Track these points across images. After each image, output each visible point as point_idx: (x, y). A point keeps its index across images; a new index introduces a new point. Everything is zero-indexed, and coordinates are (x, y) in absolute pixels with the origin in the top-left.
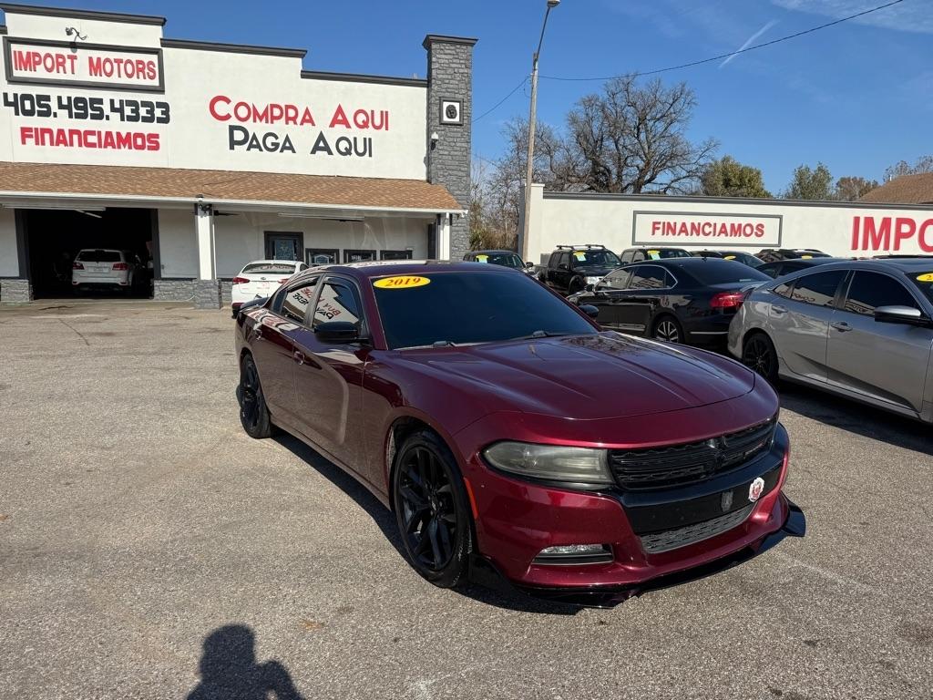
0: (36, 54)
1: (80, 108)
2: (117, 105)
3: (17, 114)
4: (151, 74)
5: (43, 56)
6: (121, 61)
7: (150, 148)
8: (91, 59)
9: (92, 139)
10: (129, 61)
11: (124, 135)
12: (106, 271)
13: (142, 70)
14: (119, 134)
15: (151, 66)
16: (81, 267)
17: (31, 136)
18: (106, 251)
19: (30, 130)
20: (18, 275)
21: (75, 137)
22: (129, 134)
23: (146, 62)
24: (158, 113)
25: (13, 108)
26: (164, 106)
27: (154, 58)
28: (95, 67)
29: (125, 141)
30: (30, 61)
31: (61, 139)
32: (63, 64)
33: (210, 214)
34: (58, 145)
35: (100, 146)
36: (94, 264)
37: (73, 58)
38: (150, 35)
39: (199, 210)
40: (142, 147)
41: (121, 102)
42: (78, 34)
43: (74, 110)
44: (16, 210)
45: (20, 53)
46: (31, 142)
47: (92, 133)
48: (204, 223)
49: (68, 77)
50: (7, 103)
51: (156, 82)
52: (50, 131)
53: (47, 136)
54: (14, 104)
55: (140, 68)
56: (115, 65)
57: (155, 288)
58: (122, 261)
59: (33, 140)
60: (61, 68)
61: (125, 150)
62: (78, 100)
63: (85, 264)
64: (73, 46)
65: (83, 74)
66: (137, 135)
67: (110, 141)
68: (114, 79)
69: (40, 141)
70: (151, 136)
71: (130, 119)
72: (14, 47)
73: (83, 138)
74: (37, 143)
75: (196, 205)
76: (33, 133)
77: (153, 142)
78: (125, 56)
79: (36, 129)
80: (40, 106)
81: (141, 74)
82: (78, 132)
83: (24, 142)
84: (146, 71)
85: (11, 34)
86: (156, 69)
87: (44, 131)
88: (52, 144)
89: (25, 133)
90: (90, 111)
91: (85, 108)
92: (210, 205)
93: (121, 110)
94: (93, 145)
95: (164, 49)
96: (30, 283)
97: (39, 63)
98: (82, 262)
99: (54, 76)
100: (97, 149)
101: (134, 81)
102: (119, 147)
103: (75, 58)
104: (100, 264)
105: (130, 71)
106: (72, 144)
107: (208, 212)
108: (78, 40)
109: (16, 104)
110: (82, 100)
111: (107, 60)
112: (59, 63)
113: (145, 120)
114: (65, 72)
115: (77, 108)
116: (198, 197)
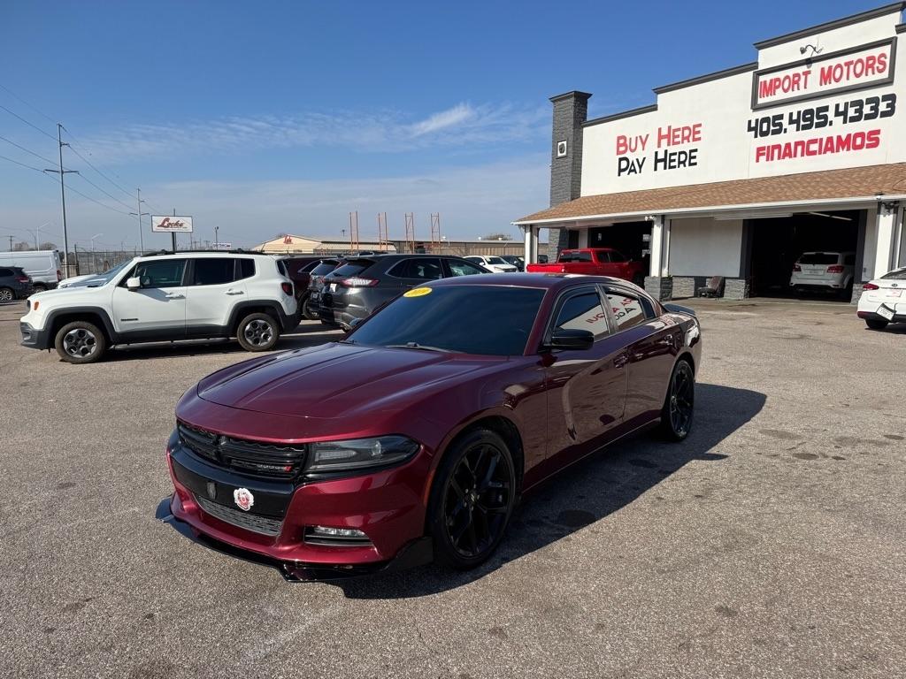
0: (778, 79)
1: (808, 120)
2: (841, 109)
3: (756, 136)
4: (881, 67)
5: (782, 79)
6: (851, 63)
7: (869, 146)
8: (823, 69)
9: (814, 147)
10: (860, 61)
11: (844, 138)
12: (821, 273)
13: (872, 66)
14: (839, 138)
15: (882, 59)
16: (799, 270)
17: (763, 154)
18: (825, 253)
19: (763, 148)
20: (738, 276)
21: (799, 148)
22: (849, 136)
23: (877, 56)
24: (883, 107)
25: (753, 132)
26: (892, 97)
27: (887, 49)
28: (826, 77)
29: (845, 143)
30: (770, 89)
31: (788, 152)
32: (797, 83)
33: (896, 212)
34: (784, 158)
35: (820, 153)
36: (811, 266)
37: (806, 73)
38: (884, 26)
39: (883, 208)
40: (860, 147)
41: (846, 104)
42: (815, 49)
43: (802, 123)
44: (744, 220)
45: (765, 82)
46: (763, 159)
47: (814, 141)
48: (886, 222)
49: (802, 92)
50: (750, 129)
51: (885, 75)
52: (779, 147)
53: (776, 152)
54: (755, 129)
55: (869, 65)
56: (845, 68)
57: (854, 292)
58: (839, 264)
59: (765, 157)
60: (796, 86)
61: (843, 153)
62: (807, 112)
63: (803, 266)
64: (809, 62)
65: (814, 86)
66: (857, 135)
67: (831, 146)
68: (844, 83)
69: (770, 157)
70: (871, 133)
71: (853, 119)
72: (762, 78)
73: (805, 148)
74: (767, 160)
75: (880, 203)
76: (766, 151)
77: (873, 139)
78: (854, 57)
79: (769, 147)
80: (774, 125)
81: (870, 70)
82: (802, 143)
83: (757, 161)
84: (877, 65)
85: (761, 67)
86: (888, 61)
87: (775, 147)
88: (779, 158)
89: (760, 151)
90: (816, 121)
91: (811, 120)
92: (896, 202)
93: (845, 113)
94: (814, 153)
95: (899, 36)
96: (747, 283)
97: (778, 87)
98: (801, 265)
99: (791, 94)
100: (818, 156)
101: (863, 79)
102: (838, 151)
103: (809, 72)
104: (817, 266)
105: (858, 71)
106: (795, 156)
107: (892, 210)
108: (815, 55)
109: (756, 129)
110: (810, 111)
111: (839, 66)
112: (795, 82)
113: (868, 117)
114: (798, 89)
115: (805, 120)
116: (876, 195)
